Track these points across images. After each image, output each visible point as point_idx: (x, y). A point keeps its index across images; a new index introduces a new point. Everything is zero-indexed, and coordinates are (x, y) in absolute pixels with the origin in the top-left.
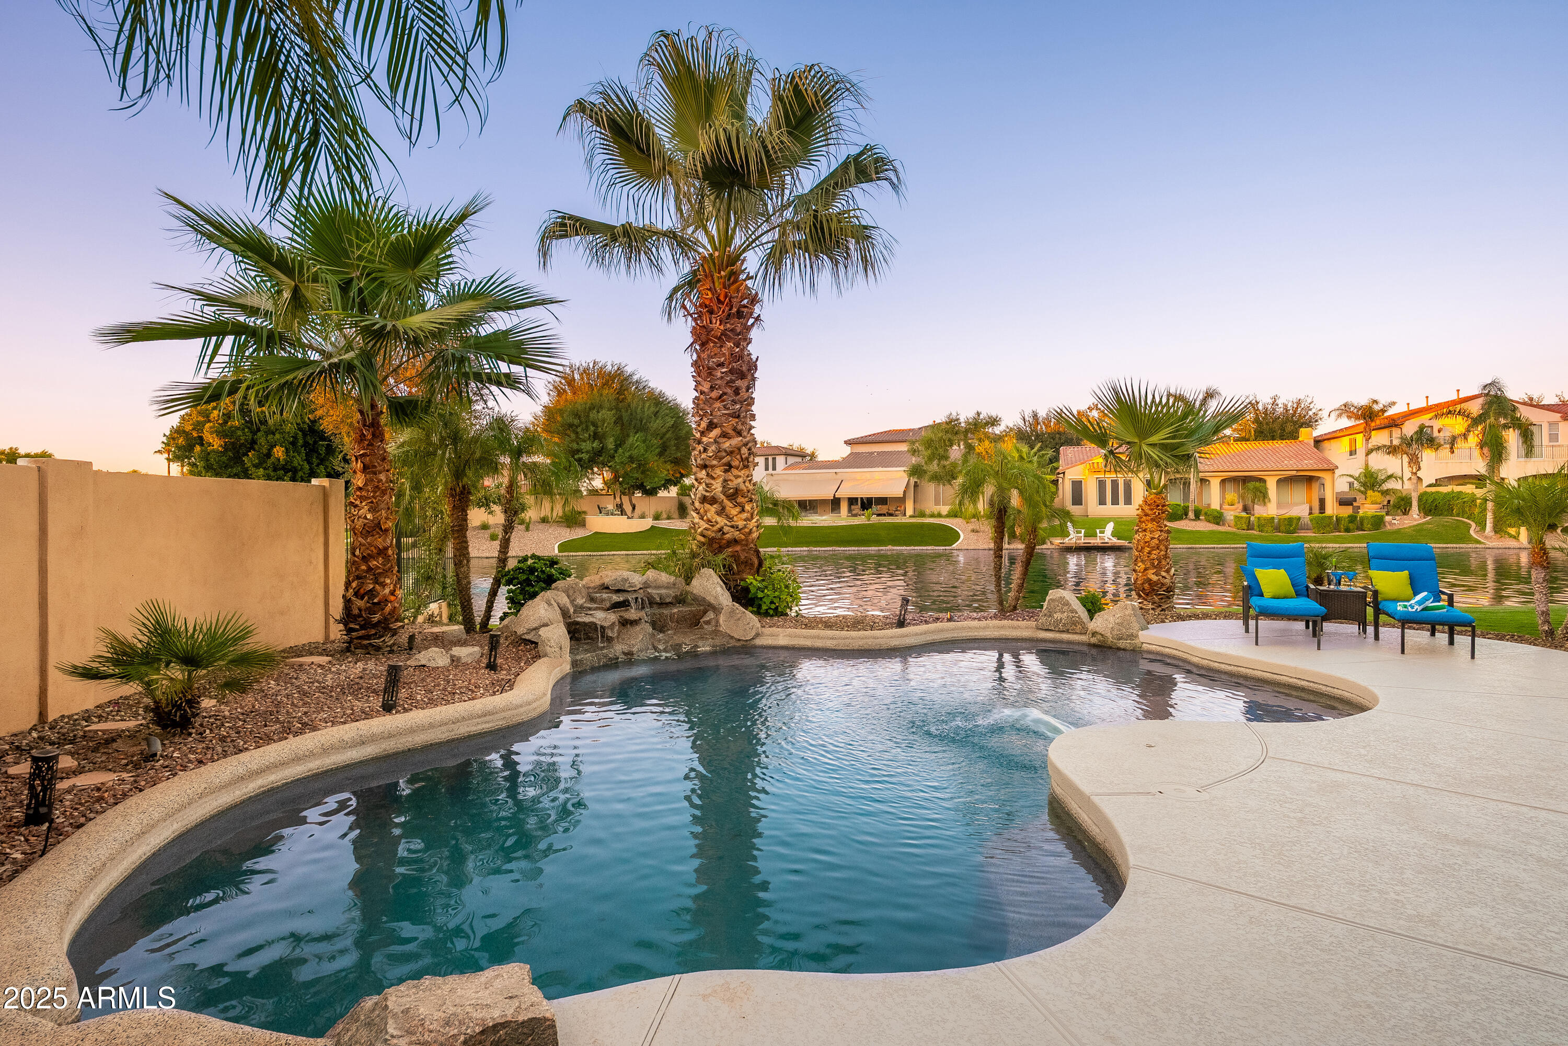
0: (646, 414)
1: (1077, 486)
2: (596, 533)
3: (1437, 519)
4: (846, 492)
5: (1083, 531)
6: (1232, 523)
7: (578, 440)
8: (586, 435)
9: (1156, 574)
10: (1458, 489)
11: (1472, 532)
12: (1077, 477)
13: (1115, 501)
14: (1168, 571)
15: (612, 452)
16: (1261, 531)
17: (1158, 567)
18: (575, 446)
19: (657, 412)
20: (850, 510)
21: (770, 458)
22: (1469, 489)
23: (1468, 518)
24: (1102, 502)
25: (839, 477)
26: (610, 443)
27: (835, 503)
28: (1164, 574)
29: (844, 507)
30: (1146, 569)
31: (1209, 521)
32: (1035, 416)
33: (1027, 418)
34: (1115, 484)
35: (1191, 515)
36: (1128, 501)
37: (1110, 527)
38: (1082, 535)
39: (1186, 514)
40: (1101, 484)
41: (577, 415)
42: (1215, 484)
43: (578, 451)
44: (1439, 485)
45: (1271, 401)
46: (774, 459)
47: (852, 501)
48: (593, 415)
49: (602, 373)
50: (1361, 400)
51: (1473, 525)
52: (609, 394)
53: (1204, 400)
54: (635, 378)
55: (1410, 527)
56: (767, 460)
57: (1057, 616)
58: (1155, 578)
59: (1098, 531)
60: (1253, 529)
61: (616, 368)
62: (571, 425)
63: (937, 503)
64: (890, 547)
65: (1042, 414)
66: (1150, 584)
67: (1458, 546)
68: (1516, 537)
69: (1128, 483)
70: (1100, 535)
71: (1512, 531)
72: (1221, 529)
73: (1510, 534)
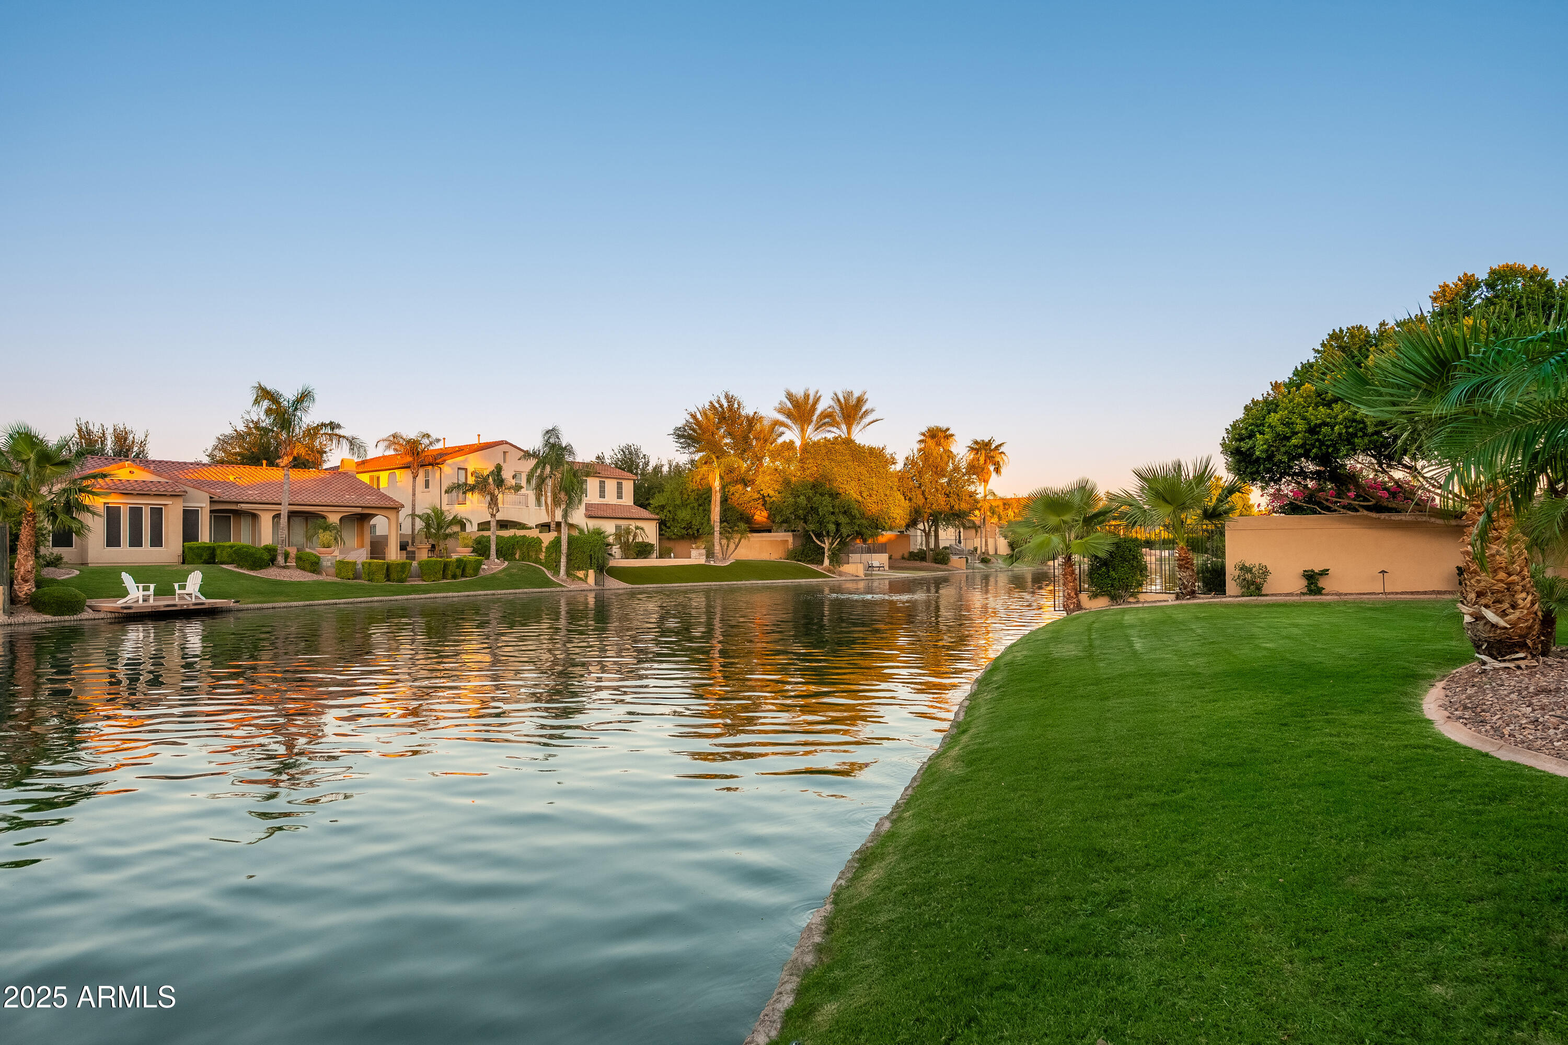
3: (514, 563)
5: (152, 586)
6: (332, 571)
10: (521, 533)
11: (550, 576)
13: (136, 541)
24: (113, 540)
31: (304, 569)
34: (136, 513)
35: (280, 560)
36: (157, 541)
37: (196, 579)
38: (151, 592)
39: (273, 560)
40: (113, 512)
42: (266, 518)
50: (410, 433)
51: (544, 569)
53: (299, 403)
55: (497, 572)
59: (176, 586)
60: (361, 578)
68: (585, 580)
69: (157, 513)
70: (178, 592)
71: (581, 574)
72: (320, 578)
73: (578, 577)
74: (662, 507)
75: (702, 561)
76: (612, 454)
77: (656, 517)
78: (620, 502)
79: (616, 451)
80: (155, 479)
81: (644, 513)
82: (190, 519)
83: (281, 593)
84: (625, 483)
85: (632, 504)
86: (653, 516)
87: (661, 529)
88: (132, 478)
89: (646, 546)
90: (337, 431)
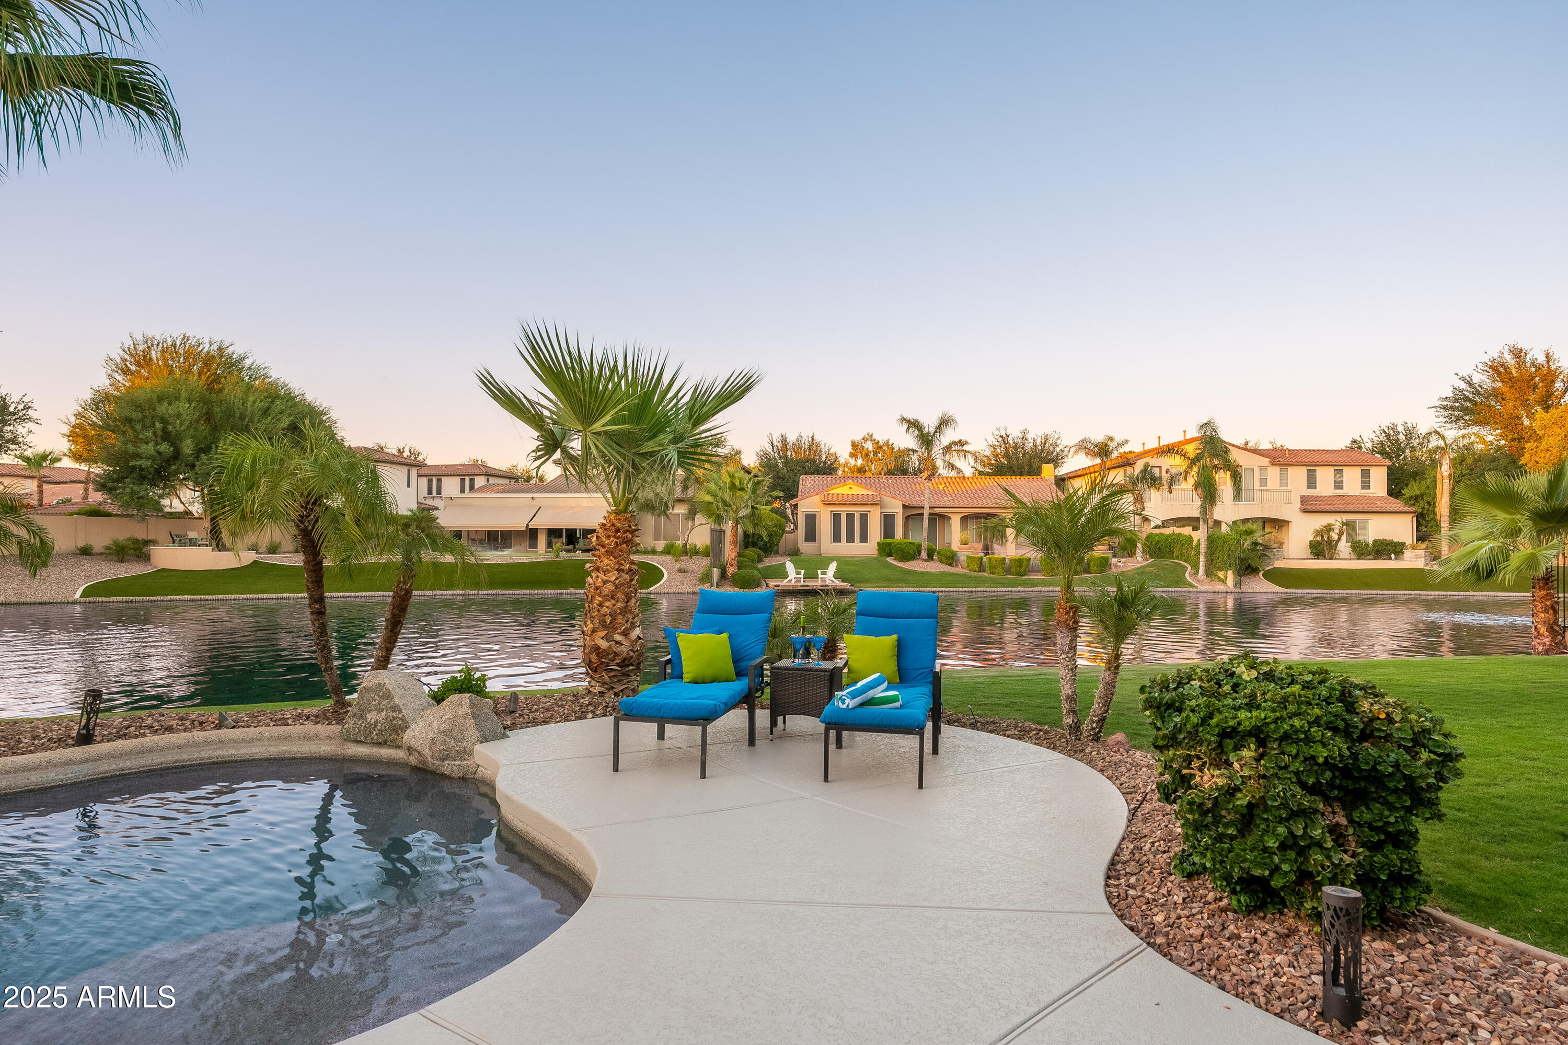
0: (249, 409)
1: (811, 519)
2: (164, 570)
3: (1158, 561)
4: (544, 521)
5: (803, 572)
6: (965, 564)
7: (136, 441)
8: (149, 434)
9: (607, 638)
10: (1178, 530)
11: (1187, 575)
12: (811, 510)
13: (850, 539)
14: (625, 634)
15: (191, 459)
16: (992, 573)
17: (610, 628)
18: (130, 448)
19: (268, 408)
20: (550, 545)
21: (467, 479)
22: (1187, 531)
23: (1186, 561)
24: (836, 538)
25: (537, 503)
26: (187, 447)
27: (533, 534)
28: (618, 637)
29: (542, 540)
30: (593, 631)
31: (942, 562)
32: (784, 441)
33: (775, 444)
34: (850, 517)
35: (924, 555)
36: (864, 538)
37: (833, 567)
38: (802, 576)
39: (919, 553)
40: (836, 518)
41: (138, 406)
42: (956, 521)
43: (137, 456)
44: (1164, 527)
45: (1021, 435)
46: (472, 481)
47: (553, 533)
48: (162, 409)
49: (192, 354)
50: (1098, 437)
51: (1189, 568)
52: (196, 382)
53: (939, 428)
54: (248, 362)
55: (1133, 570)
56: (463, 481)
57: (371, 717)
58: (604, 644)
59: (819, 572)
60: (984, 571)
61: (215, 347)
62: (129, 421)
63: (657, 537)
64: (571, 590)
65: (792, 439)
66: (598, 654)
67: (1173, 589)
68: (1224, 581)
69: (864, 517)
70: (820, 576)
71: (1221, 574)
72: (953, 570)
73: (1219, 577)
74: (1416, 498)
75: (1420, 564)
76: (1373, 436)
77: (1410, 509)
78: (1365, 492)
79: (1378, 433)
80: (865, 492)
81: (1396, 504)
82: (888, 520)
83: (903, 581)
84: (1373, 471)
85: (1385, 494)
86: (1406, 509)
87: (1419, 524)
88: (851, 492)
89: (1387, 545)
90: (966, 448)
